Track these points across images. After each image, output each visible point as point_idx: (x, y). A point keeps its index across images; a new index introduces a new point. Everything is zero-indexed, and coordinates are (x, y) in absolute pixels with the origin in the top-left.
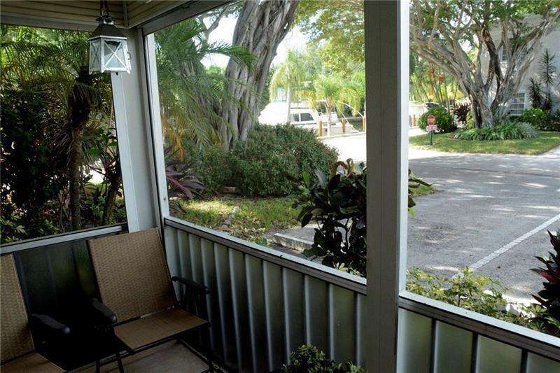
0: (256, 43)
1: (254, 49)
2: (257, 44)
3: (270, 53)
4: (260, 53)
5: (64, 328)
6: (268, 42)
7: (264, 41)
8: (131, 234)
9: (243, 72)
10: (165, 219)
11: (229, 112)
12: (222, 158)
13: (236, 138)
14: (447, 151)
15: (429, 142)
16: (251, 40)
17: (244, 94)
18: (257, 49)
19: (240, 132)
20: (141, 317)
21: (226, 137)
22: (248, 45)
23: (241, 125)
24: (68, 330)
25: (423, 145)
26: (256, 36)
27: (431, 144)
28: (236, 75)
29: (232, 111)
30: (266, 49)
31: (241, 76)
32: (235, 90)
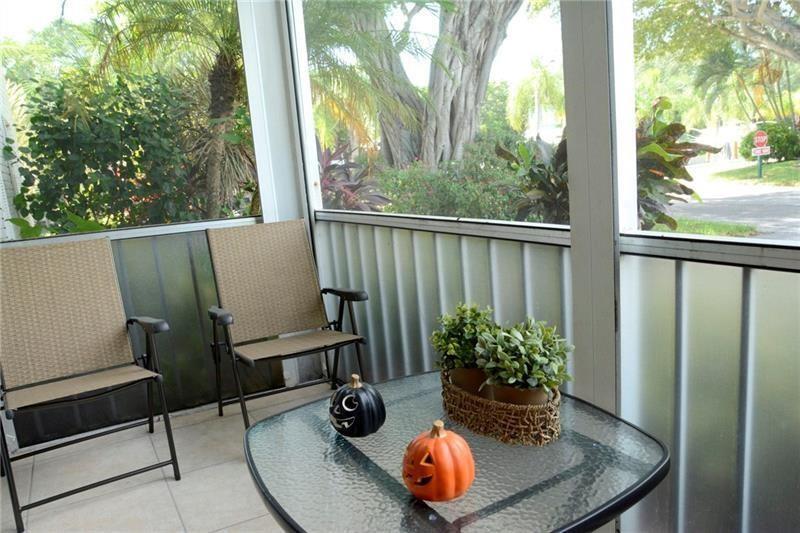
0: (473, 16)
1: (471, 25)
2: (475, 18)
3: (495, 32)
4: (479, 30)
5: (162, 323)
6: (492, 13)
7: (485, 13)
8: (266, 225)
9: (455, 60)
10: (315, 212)
11: (437, 119)
12: (424, 181)
13: (447, 156)
14: (788, 184)
15: (756, 174)
16: (467, 13)
17: (458, 92)
18: (475, 25)
19: (453, 147)
20: (281, 336)
21: (432, 154)
22: (463, 19)
23: (454, 137)
24: (166, 326)
25: (746, 178)
26: (474, 7)
27: (760, 176)
28: (447, 63)
29: (440, 117)
30: (489, 25)
31: (453, 67)
32: (445, 88)
